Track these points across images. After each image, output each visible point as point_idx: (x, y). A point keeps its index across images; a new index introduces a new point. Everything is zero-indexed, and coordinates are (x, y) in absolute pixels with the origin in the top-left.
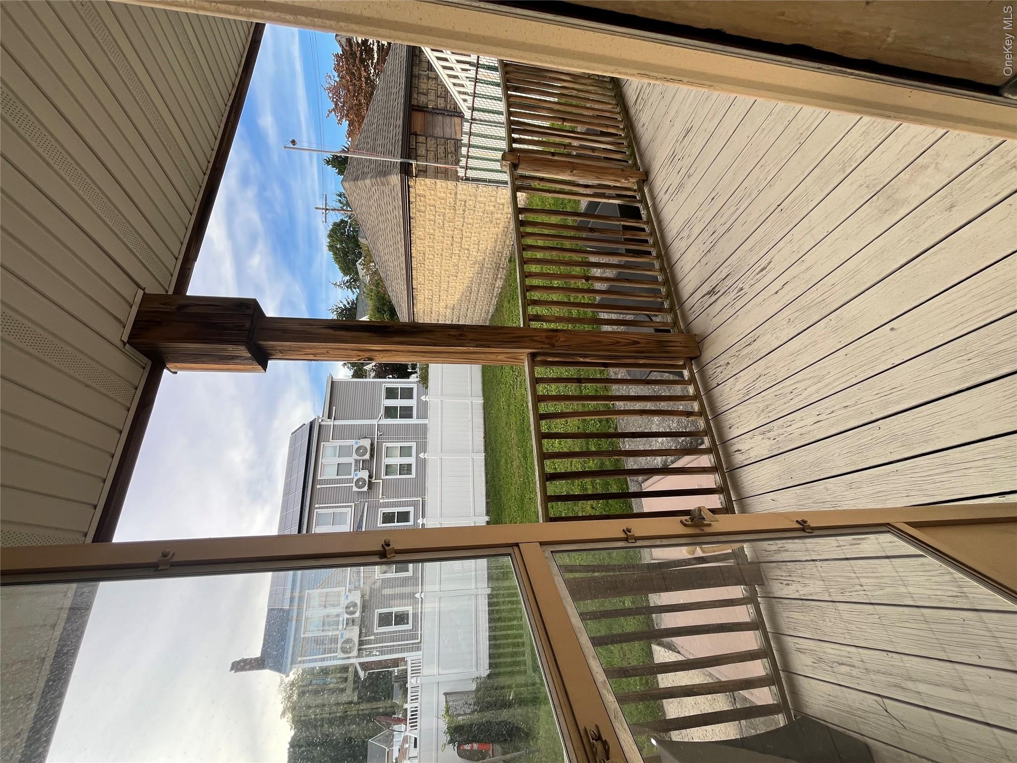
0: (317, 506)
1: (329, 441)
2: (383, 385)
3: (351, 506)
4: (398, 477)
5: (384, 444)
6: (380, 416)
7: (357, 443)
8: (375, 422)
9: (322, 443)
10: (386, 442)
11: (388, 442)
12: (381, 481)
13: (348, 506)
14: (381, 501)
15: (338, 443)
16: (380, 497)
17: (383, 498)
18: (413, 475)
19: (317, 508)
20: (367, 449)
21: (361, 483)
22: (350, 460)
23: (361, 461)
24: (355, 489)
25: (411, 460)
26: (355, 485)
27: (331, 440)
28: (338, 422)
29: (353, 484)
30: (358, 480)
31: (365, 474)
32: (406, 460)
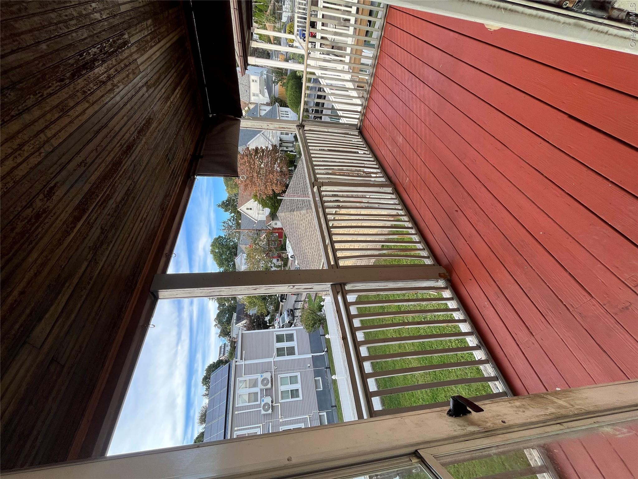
0: (236, 429)
1: (242, 377)
2: (275, 333)
3: (260, 427)
4: (290, 400)
5: (279, 375)
6: (274, 355)
7: (262, 376)
8: (271, 360)
9: (238, 379)
10: (280, 374)
11: (281, 374)
12: (279, 404)
13: (258, 427)
14: (281, 420)
15: (248, 378)
16: (280, 417)
17: (281, 418)
18: (301, 398)
19: (236, 431)
20: (268, 380)
21: (266, 407)
22: (257, 390)
23: (265, 390)
24: (263, 412)
25: (298, 386)
26: (263, 409)
27: (243, 376)
28: (248, 362)
29: (261, 409)
30: (264, 405)
31: (268, 400)
32: (294, 387)
